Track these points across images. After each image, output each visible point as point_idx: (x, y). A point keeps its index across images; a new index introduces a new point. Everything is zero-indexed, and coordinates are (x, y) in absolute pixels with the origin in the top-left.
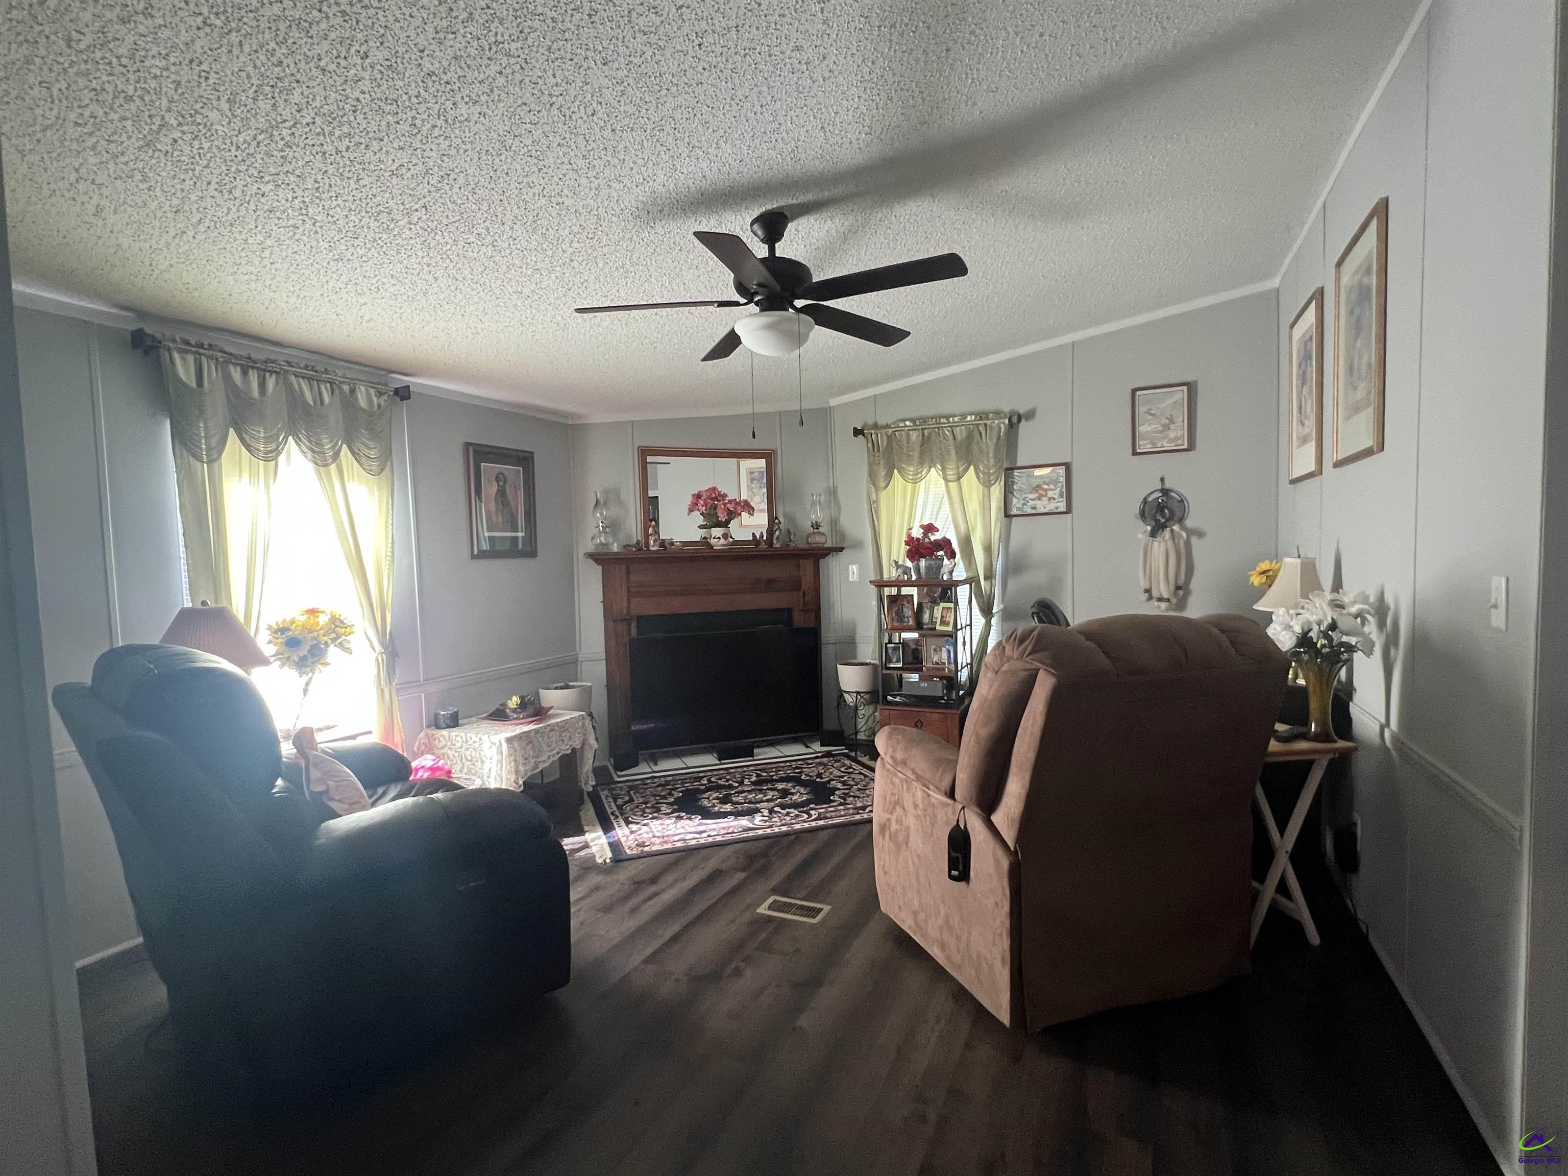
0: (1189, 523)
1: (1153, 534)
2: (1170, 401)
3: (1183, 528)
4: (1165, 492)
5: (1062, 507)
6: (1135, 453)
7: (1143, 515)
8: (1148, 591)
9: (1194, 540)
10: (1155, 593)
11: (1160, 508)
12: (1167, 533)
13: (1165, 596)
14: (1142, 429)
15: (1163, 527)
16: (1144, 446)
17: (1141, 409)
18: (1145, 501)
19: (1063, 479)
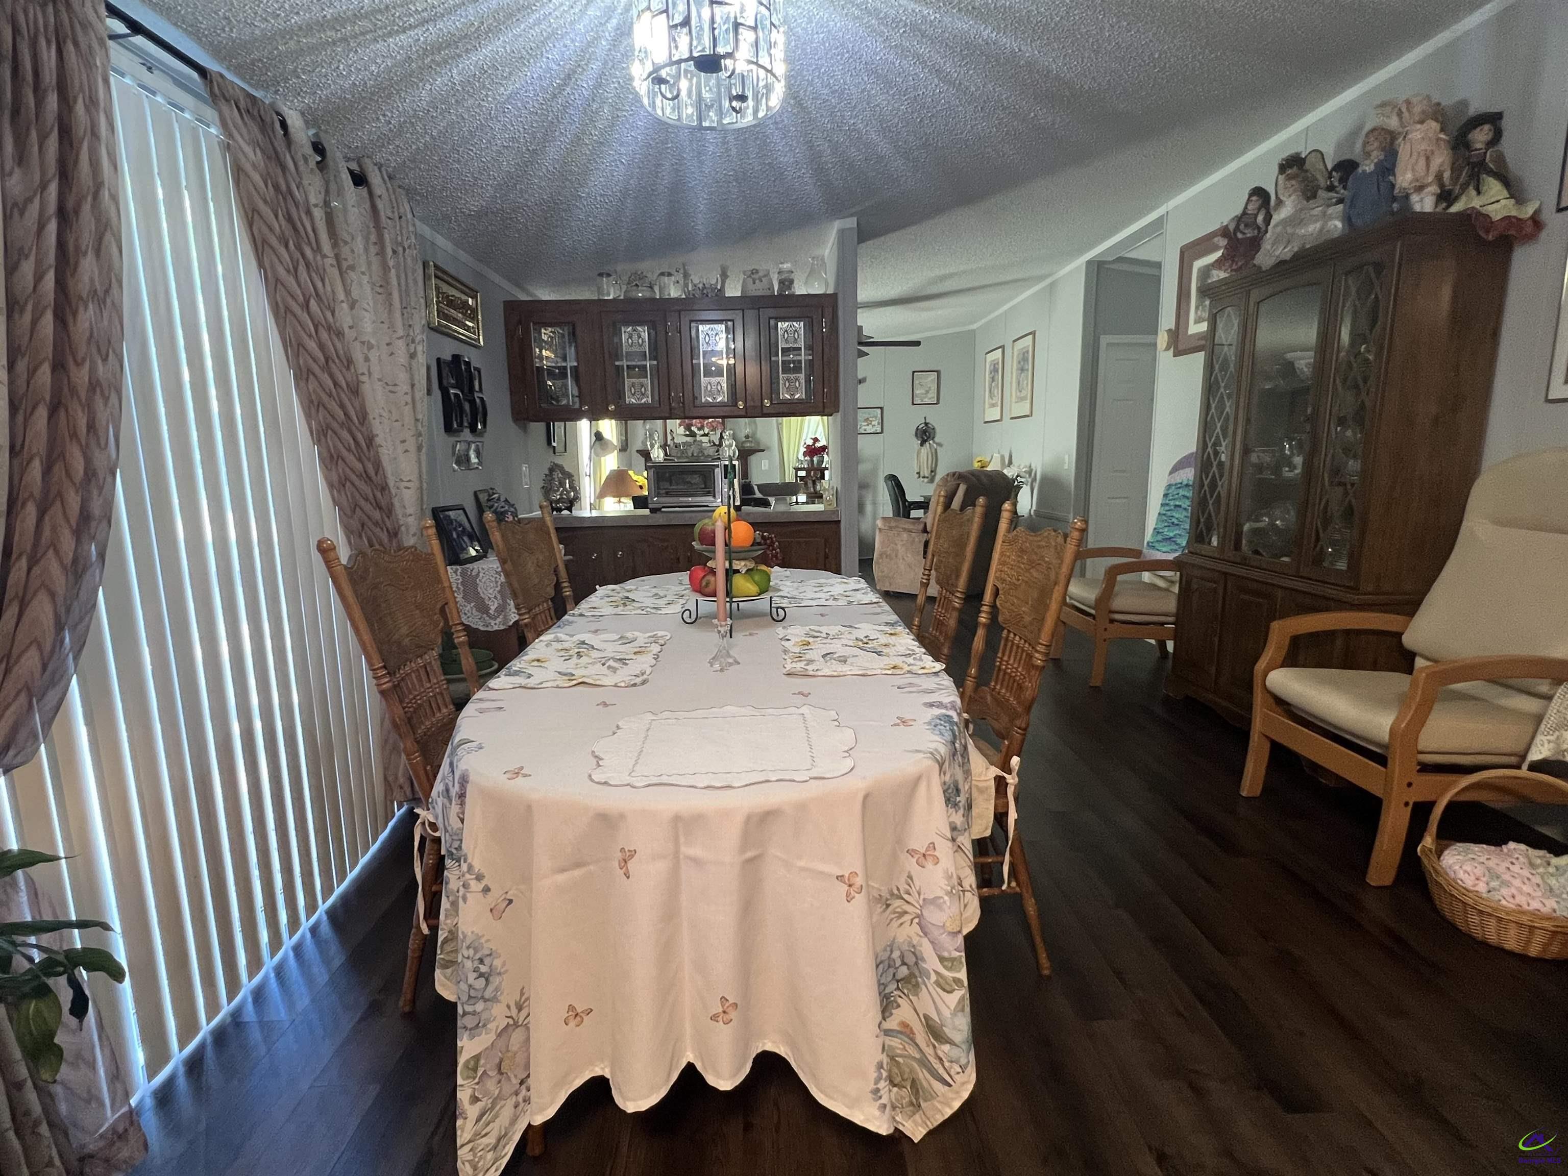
0: (936, 439)
1: (922, 445)
2: (930, 379)
3: (934, 442)
4: (926, 424)
5: (879, 430)
6: (913, 404)
7: (916, 435)
8: (918, 473)
9: (939, 449)
10: (922, 474)
11: (924, 432)
12: (927, 444)
13: (926, 475)
14: (917, 392)
15: (926, 441)
16: (917, 401)
17: (916, 382)
18: (917, 429)
19: (879, 416)
